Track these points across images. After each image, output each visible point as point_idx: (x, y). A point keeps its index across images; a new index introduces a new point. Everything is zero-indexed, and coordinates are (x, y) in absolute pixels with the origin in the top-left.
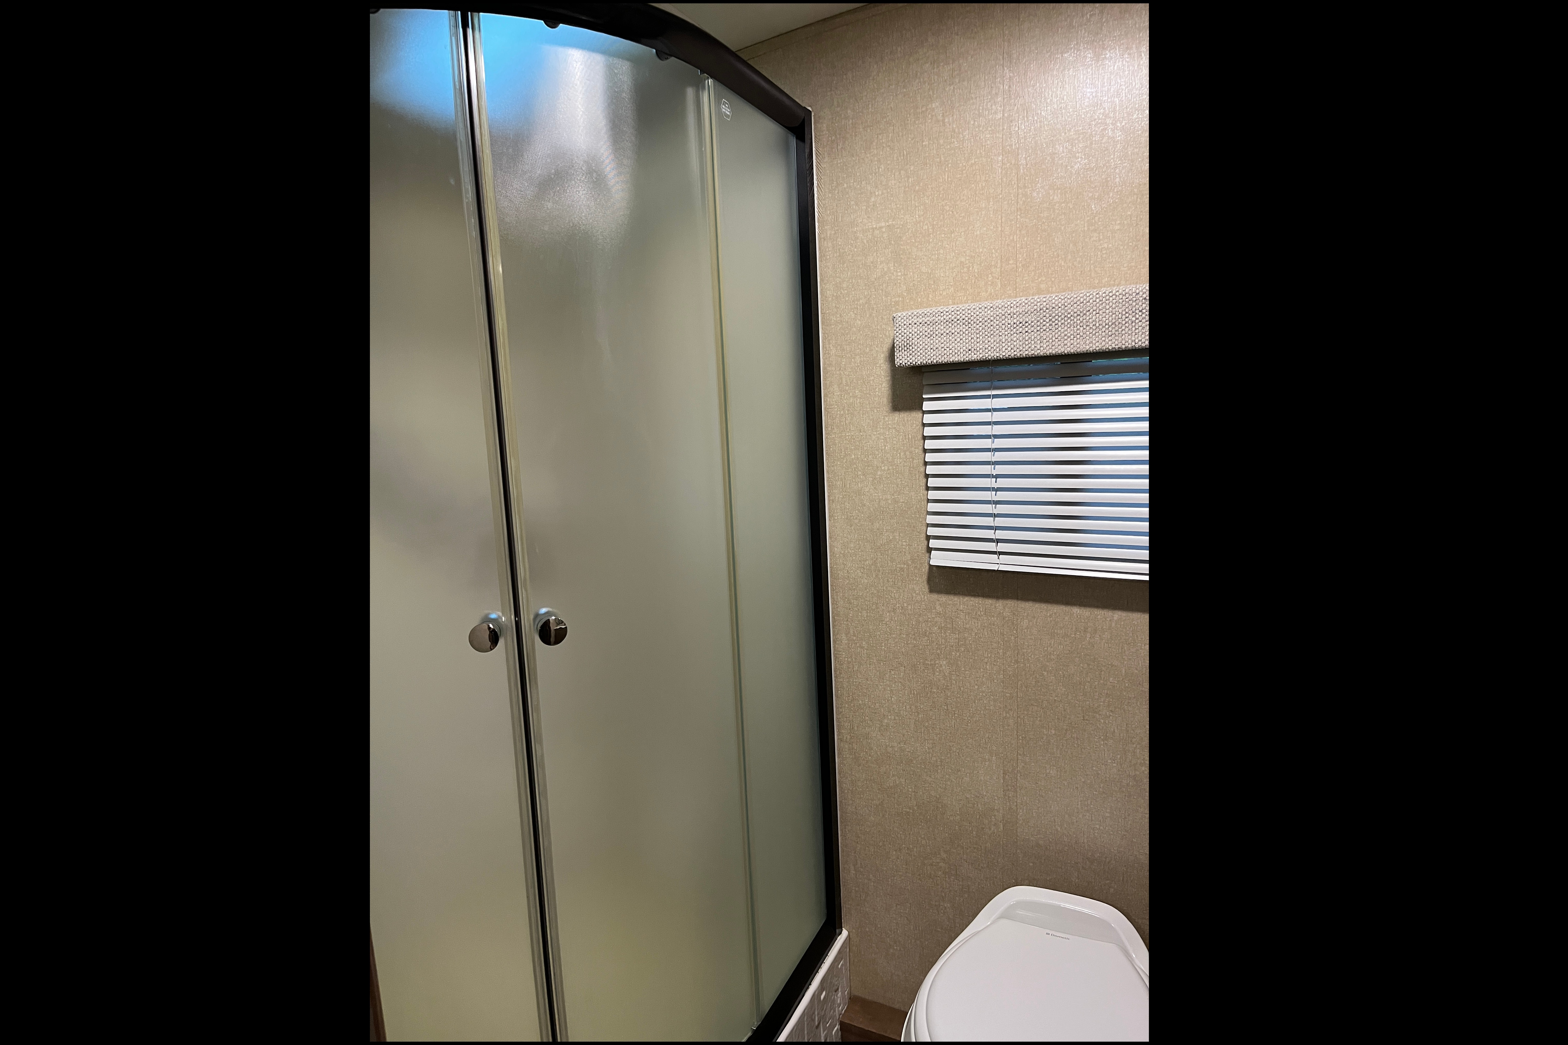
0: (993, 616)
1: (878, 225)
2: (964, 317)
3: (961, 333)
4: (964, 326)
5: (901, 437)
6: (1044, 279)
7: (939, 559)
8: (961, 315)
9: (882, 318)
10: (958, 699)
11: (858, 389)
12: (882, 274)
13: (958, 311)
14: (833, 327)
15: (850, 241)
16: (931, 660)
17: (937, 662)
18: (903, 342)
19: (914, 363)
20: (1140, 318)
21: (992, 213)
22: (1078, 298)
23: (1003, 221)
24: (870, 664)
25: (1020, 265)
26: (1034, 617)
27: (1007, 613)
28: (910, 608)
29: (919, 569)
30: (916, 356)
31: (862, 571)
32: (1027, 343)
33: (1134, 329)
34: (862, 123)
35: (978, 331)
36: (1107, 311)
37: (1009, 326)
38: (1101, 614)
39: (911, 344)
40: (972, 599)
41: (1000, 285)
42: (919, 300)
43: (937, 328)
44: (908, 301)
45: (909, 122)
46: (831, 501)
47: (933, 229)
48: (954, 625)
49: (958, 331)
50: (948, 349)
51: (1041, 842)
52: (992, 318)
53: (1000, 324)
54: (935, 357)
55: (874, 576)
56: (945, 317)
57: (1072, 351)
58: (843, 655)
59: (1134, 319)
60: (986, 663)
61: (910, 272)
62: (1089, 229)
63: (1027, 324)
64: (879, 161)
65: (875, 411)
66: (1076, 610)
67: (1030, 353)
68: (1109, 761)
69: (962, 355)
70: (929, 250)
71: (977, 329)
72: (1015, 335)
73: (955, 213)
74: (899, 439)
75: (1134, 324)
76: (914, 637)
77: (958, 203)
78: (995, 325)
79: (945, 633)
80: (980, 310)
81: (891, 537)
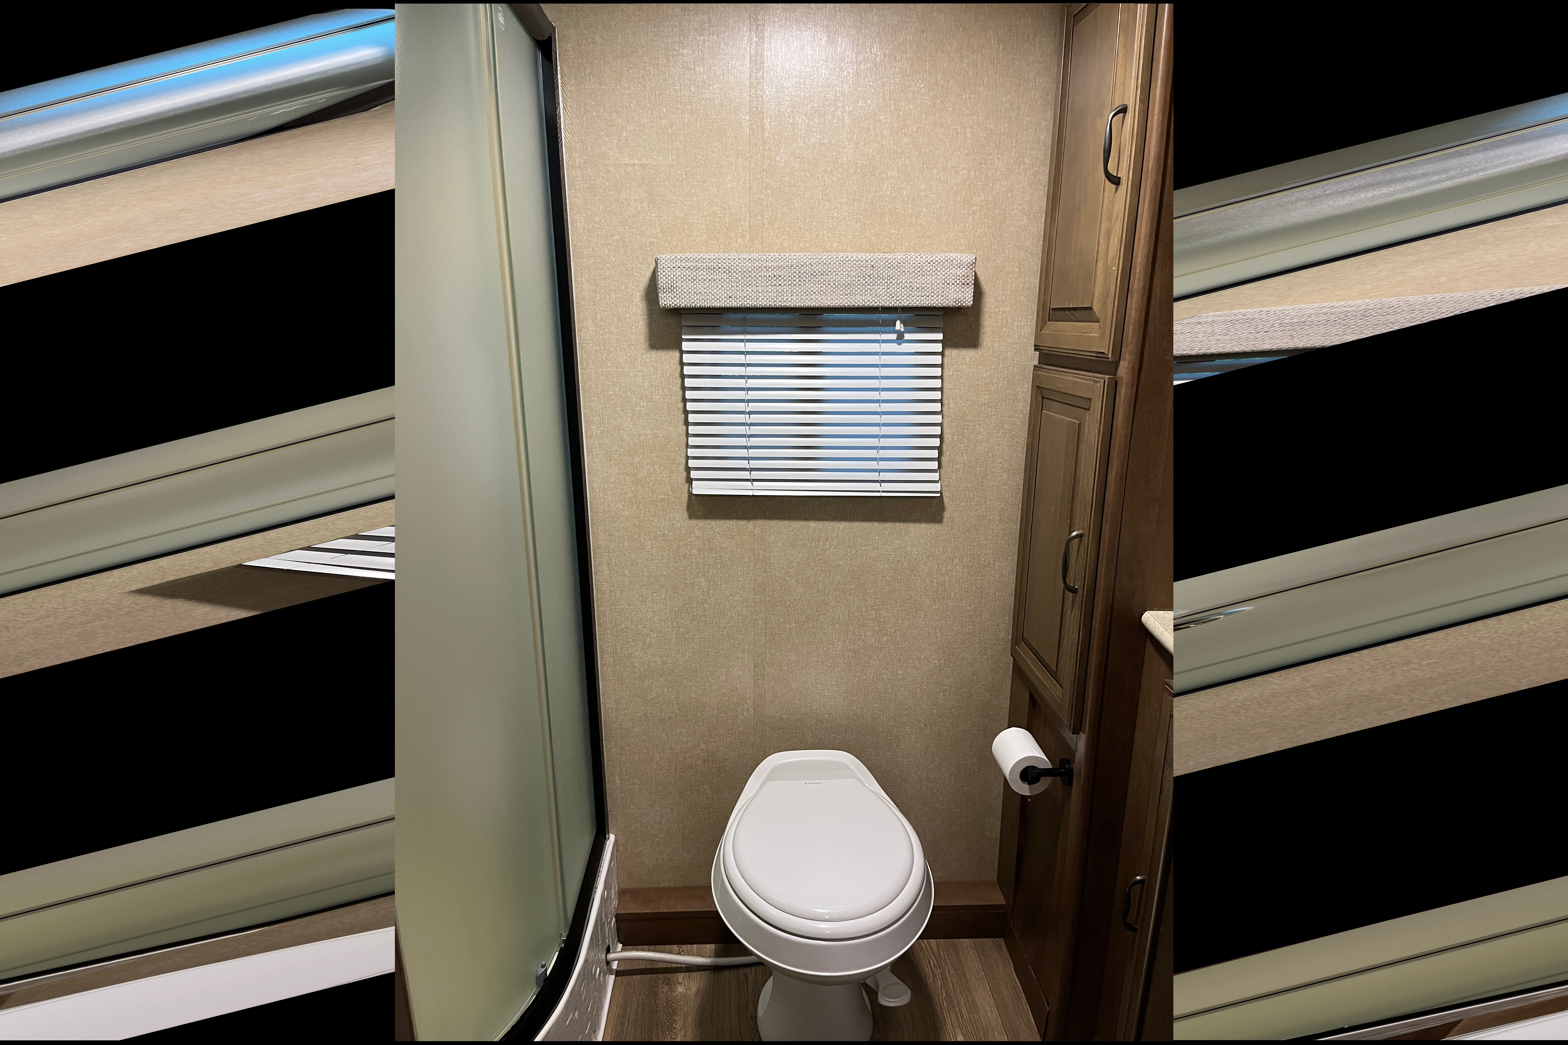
0: (746, 535)
1: (631, 161)
2: (725, 265)
3: (723, 280)
4: (725, 274)
5: (659, 375)
6: (787, 237)
7: (699, 489)
8: (722, 263)
9: (637, 257)
10: (715, 610)
11: (614, 325)
12: (637, 212)
13: (719, 259)
14: (585, 260)
15: (601, 173)
16: (691, 579)
17: (697, 580)
18: (667, 284)
19: (679, 305)
20: (869, 282)
21: (741, 169)
22: (822, 260)
23: (751, 178)
24: (632, 590)
25: (766, 222)
26: (779, 533)
27: (757, 531)
28: (670, 534)
29: (679, 499)
30: (681, 299)
31: (623, 504)
32: (780, 294)
33: (864, 290)
34: (611, 52)
35: (737, 281)
36: (844, 273)
37: (765, 278)
38: (830, 525)
39: (675, 286)
40: (727, 521)
41: (748, 238)
42: (674, 243)
43: (700, 273)
44: (663, 243)
45: (661, 62)
46: (588, 437)
47: (686, 174)
48: (712, 546)
49: (720, 278)
50: (710, 295)
51: (784, 716)
52: (750, 269)
53: (757, 276)
54: (698, 301)
55: (635, 508)
56: (707, 263)
57: (817, 305)
58: (605, 585)
59: (864, 282)
60: (740, 576)
61: (664, 214)
62: (822, 198)
63: (780, 278)
64: (630, 95)
65: (633, 349)
66: (812, 524)
67: (783, 304)
68: (836, 641)
69: (723, 301)
70: (682, 195)
71: (737, 278)
72: (770, 287)
73: (707, 163)
74: (657, 376)
75: (864, 286)
76: (674, 560)
77: (710, 153)
78: (753, 276)
79: (703, 554)
80: (740, 261)
81: (651, 470)
